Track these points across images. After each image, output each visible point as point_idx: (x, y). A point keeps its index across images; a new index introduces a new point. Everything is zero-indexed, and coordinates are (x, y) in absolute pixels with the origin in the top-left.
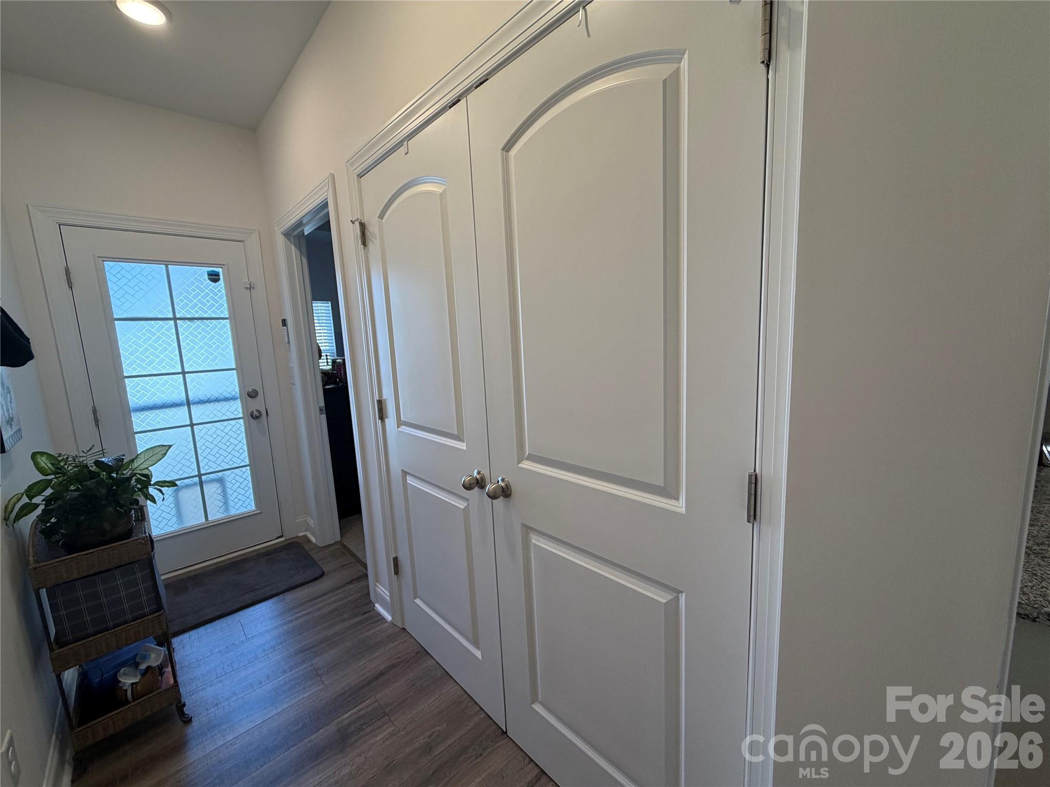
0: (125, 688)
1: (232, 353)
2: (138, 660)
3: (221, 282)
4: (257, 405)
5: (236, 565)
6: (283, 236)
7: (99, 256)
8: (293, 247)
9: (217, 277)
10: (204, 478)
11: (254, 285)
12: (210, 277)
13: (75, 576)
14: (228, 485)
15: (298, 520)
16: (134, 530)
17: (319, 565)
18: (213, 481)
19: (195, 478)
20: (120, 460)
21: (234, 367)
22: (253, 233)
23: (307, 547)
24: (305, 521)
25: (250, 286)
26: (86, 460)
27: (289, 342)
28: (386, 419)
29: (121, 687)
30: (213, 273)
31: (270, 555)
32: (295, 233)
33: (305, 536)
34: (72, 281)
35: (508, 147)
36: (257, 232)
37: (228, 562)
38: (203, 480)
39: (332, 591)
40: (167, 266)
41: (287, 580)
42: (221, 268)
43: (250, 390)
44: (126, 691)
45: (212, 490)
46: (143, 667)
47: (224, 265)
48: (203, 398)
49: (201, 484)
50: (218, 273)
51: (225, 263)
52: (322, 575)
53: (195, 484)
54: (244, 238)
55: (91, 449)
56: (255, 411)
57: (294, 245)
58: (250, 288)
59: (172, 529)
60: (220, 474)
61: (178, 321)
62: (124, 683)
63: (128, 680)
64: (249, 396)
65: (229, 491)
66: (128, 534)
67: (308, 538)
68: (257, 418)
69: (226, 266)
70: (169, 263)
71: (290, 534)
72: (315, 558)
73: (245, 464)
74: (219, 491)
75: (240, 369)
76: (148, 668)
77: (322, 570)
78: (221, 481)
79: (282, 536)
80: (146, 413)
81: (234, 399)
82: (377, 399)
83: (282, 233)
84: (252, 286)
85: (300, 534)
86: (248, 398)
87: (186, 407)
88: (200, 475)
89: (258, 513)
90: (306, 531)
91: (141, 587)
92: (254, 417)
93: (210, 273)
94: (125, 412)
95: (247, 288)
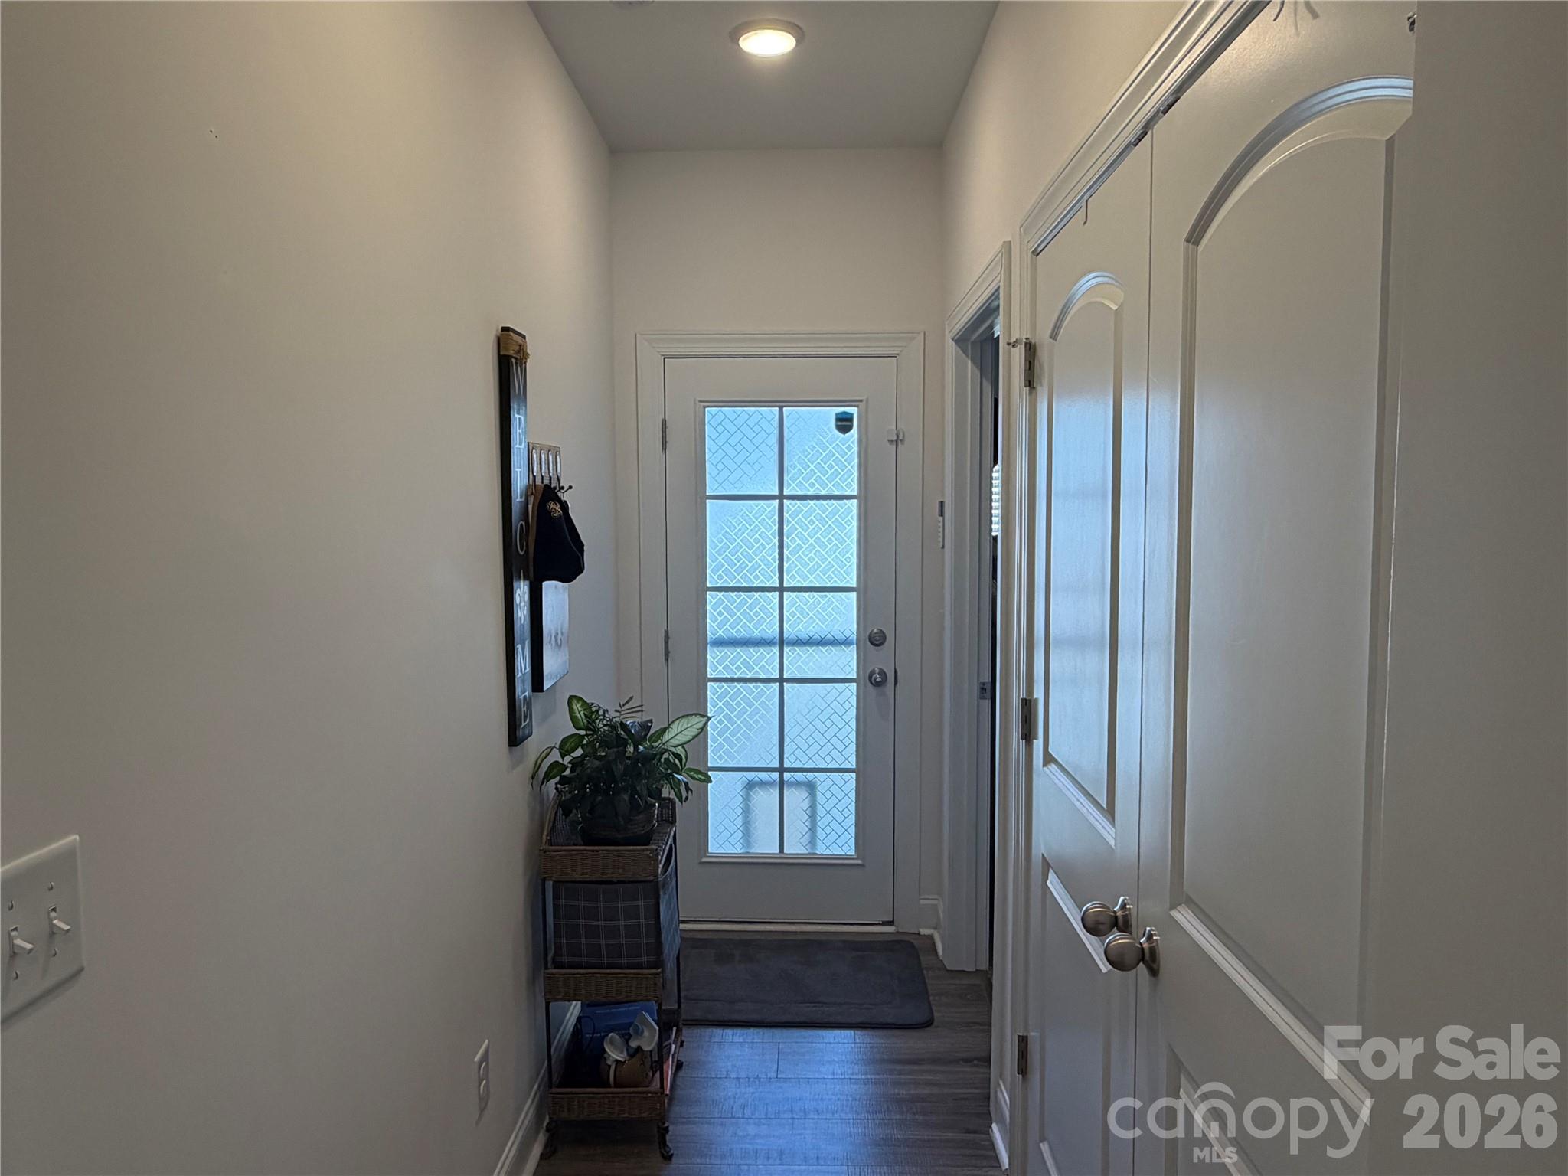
0: (609, 1063)
1: (854, 560)
2: (631, 1031)
3: (854, 431)
4: (882, 660)
5: (808, 947)
6: (954, 343)
7: (702, 399)
8: (969, 362)
9: (848, 423)
10: (787, 775)
11: (904, 437)
12: (839, 423)
13: (577, 877)
14: (820, 797)
15: (922, 902)
16: (654, 835)
17: (929, 1003)
18: (798, 784)
19: (774, 773)
20: (645, 727)
21: (855, 586)
22: (914, 338)
23: (924, 959)
24: (936, 905)
25: (898, 436)
26: (619, 717)
27: (943, 547)
28: (1035, 741)
29: (605, 1059)
30: (844, 416)
31: (860, 948)
32: (975, 336)
33: (931, 937)
34: (667, 440)
35: (1195, 237)
36: (922, 334)
37: (799, 937)
38: (785, 779)
39: (935, 1061)
40: (781, 408)
41: (870, 1006)
42: (857, 406)
43: (875, 631)
44: (610, 1066)
45: (795, 799)
46: (634, 1044)
47: (861, 401)
48: (804, 636)
49: (782, 784)
50: (852, 415)
51: (864, 398)
52: (928, 1024)
53: (770, 784)
54: (900, 349)
55: (627, 702)
56: (877, 671)
57: (972, 361)
58: (896, 441)
59: (731, 850)
60: (810, 776)
61: (785, 501)
62: (609, 1055)
63: (614, 1054)
64: (872, 643)
65: (820, 811)
66: (646, 839)
67: (934, 944)
68: (877, 684)
69: (864, 402)
70: (784, 404)
71: (905, 924)
72: (929, 988)
73: (850, 766)
74: (806, 805)
75: (864, 591)
76: (639, 1048)
77: (932, 1013)
78: (811, 787)
79: (891, 923)
80: (726, 650)
81: (846, 642)
82: (1024, 696)
83: (953, 340)
84: (901, 437)
85: (924, 931)
86: (869, 643)
87: (777, 648)
88: (781, 770)
89: (858, 865)
90: (935, 928)
91: (643, 922)
92: (873, 681)
93: (840, 416)
94: (701, 643)
95: (892, 441)
